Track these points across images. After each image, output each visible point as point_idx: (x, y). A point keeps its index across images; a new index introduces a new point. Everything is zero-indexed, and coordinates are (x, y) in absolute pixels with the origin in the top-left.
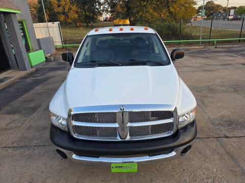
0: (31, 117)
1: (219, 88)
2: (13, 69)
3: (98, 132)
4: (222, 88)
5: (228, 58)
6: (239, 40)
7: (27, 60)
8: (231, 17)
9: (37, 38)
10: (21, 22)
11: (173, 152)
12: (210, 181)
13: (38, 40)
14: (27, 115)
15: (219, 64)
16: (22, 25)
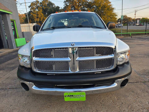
0: (11, 72)
1: (138, 55)
2: (5, 48)
3: (54, 66)
4: (140, 56)
5: (140, 42)
6: (146, 33)
7: (15, 42)
8: (138, 24)
9: (22, 31)
10: (13, 21)
11: (115, 83)
12: (145, 110)
13: (23, 33)
14: (8, 71)
15: (135, 44)
16: (13, 23)
